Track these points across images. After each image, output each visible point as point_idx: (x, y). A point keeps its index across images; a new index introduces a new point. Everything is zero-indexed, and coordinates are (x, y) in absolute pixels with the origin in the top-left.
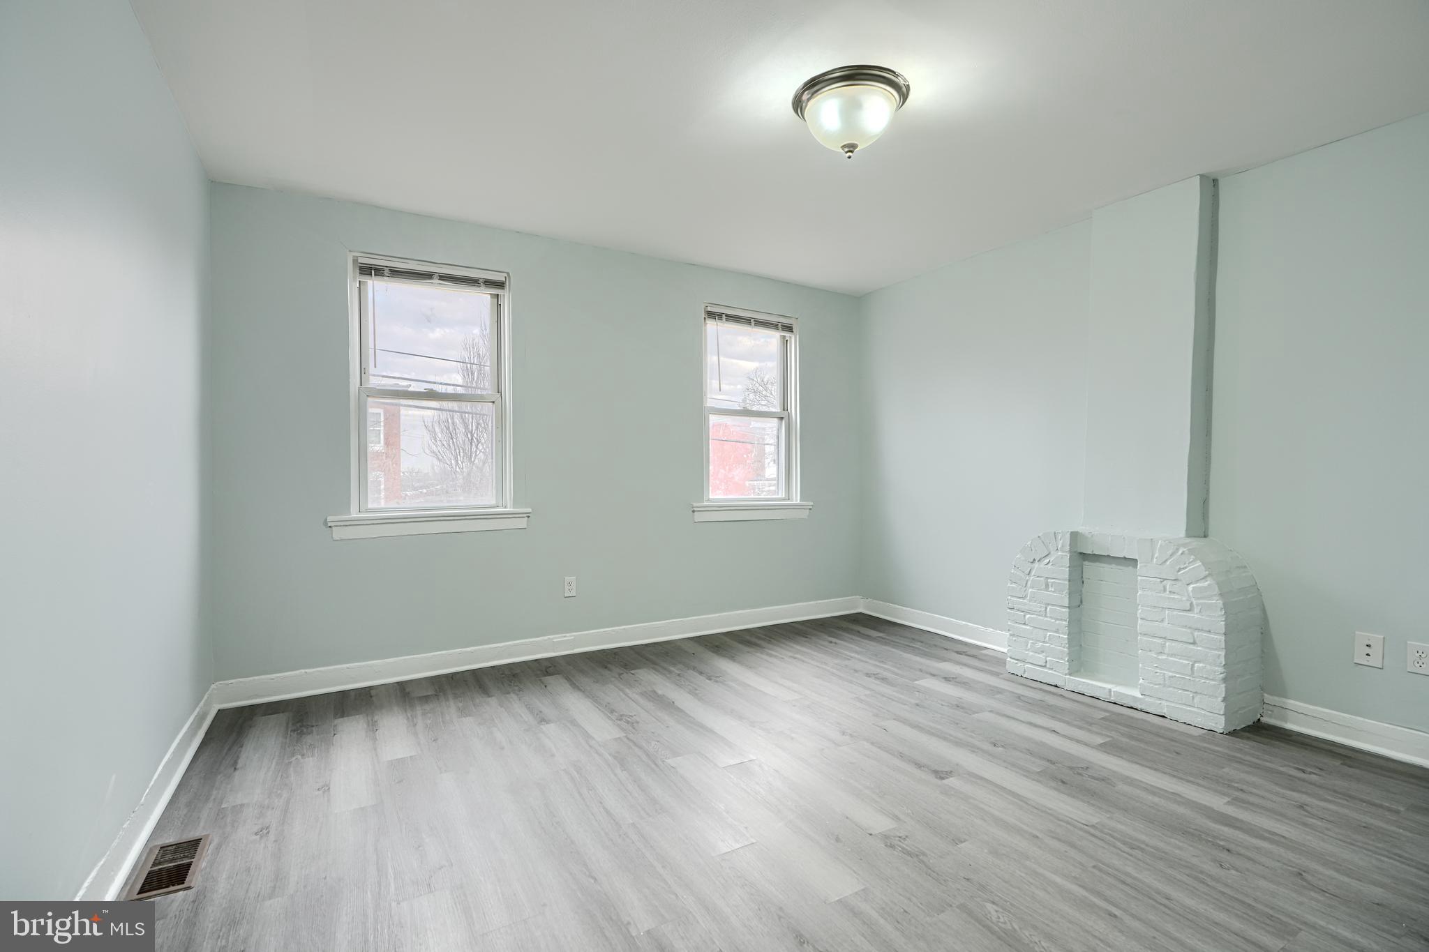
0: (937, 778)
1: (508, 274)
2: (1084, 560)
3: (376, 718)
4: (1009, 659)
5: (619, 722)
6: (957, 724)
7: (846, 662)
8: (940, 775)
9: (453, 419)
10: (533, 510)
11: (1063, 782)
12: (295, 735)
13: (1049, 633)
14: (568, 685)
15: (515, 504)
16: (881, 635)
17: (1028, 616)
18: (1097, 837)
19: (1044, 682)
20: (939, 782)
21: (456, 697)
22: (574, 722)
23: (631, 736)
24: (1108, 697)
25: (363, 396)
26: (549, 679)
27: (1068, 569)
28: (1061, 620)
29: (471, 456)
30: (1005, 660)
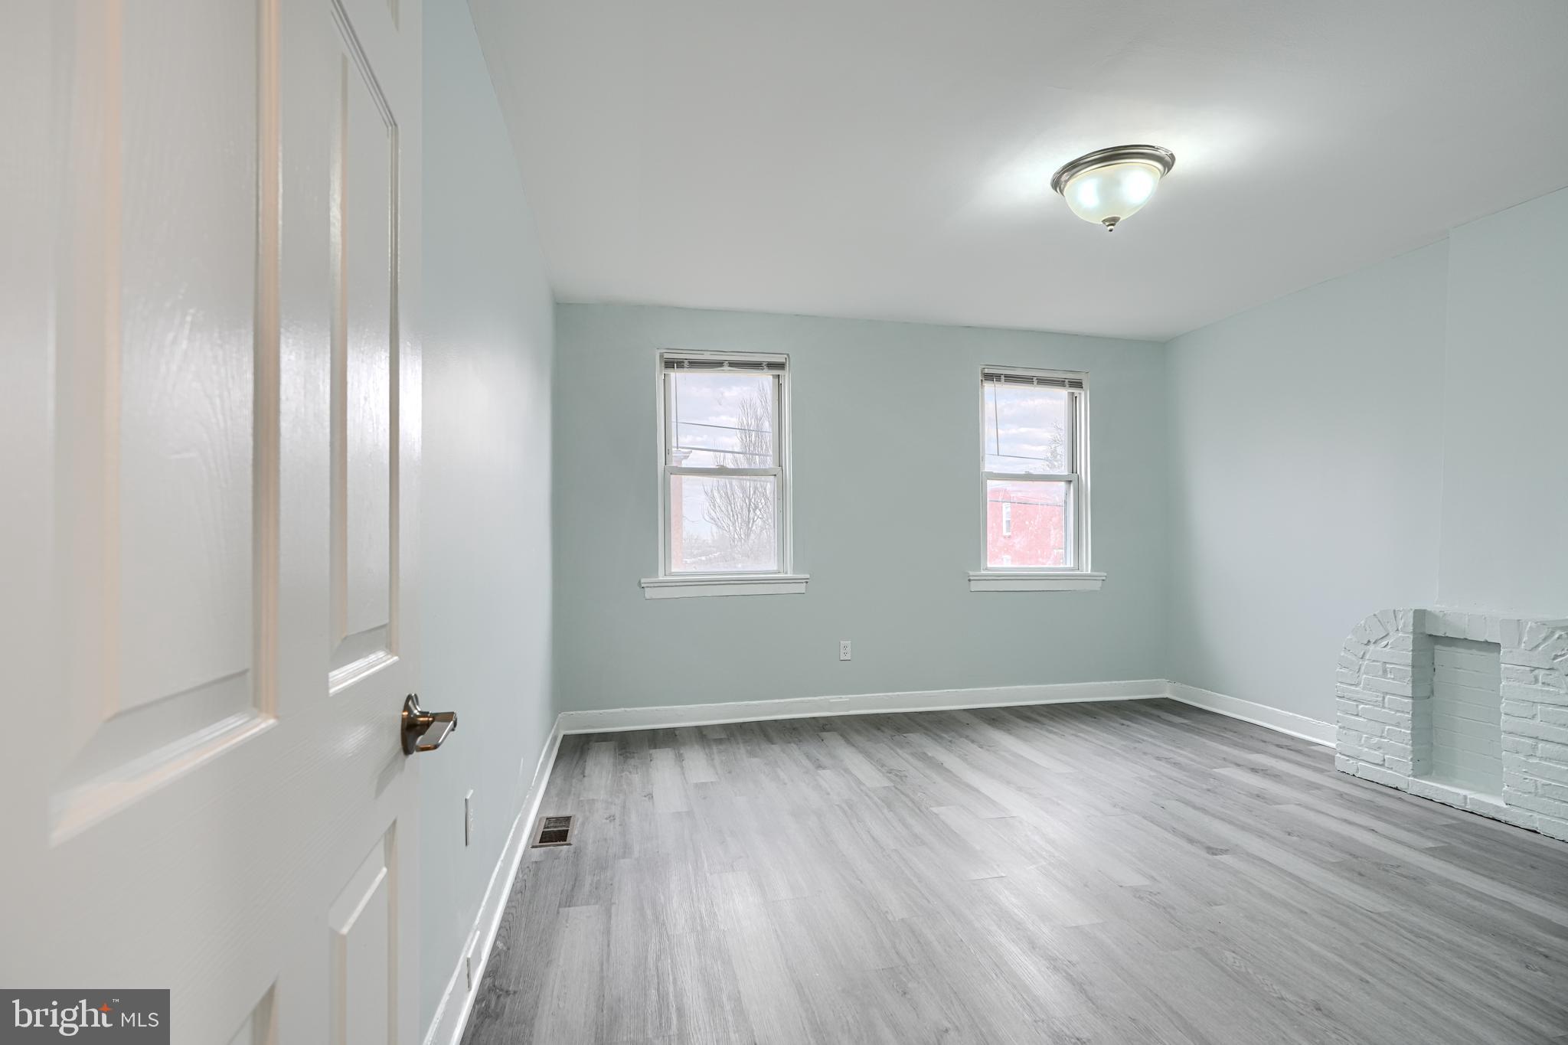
0: (1208, 853)
1: (788, 355)
2: (1435, 644)
3: (682, 752)
4: (1338, 755)
5: (888, 774)
6: (1250, 811)
7: (1137, 745)
8: (1211, 851)
9: (731, 484)
10: (810, 574)
11: (1360, 874)
12: (622, 757)
13: (1387, 727)
14: (843, 742)
15: (795, 570)
16: (1186, 721)
17: (1361, 706)
18: (1379, 923)
19: (1382, 783)
20: (1210, 857)
21: (745, 742)
22: (847, 770)
23: (899, 787)
24: (1463, 804)
25: (668, 473)
26: (825, 734)
27: (1411, 653)
28: (1403, 712)
29: (749, 522)
30: (1334, 757)
